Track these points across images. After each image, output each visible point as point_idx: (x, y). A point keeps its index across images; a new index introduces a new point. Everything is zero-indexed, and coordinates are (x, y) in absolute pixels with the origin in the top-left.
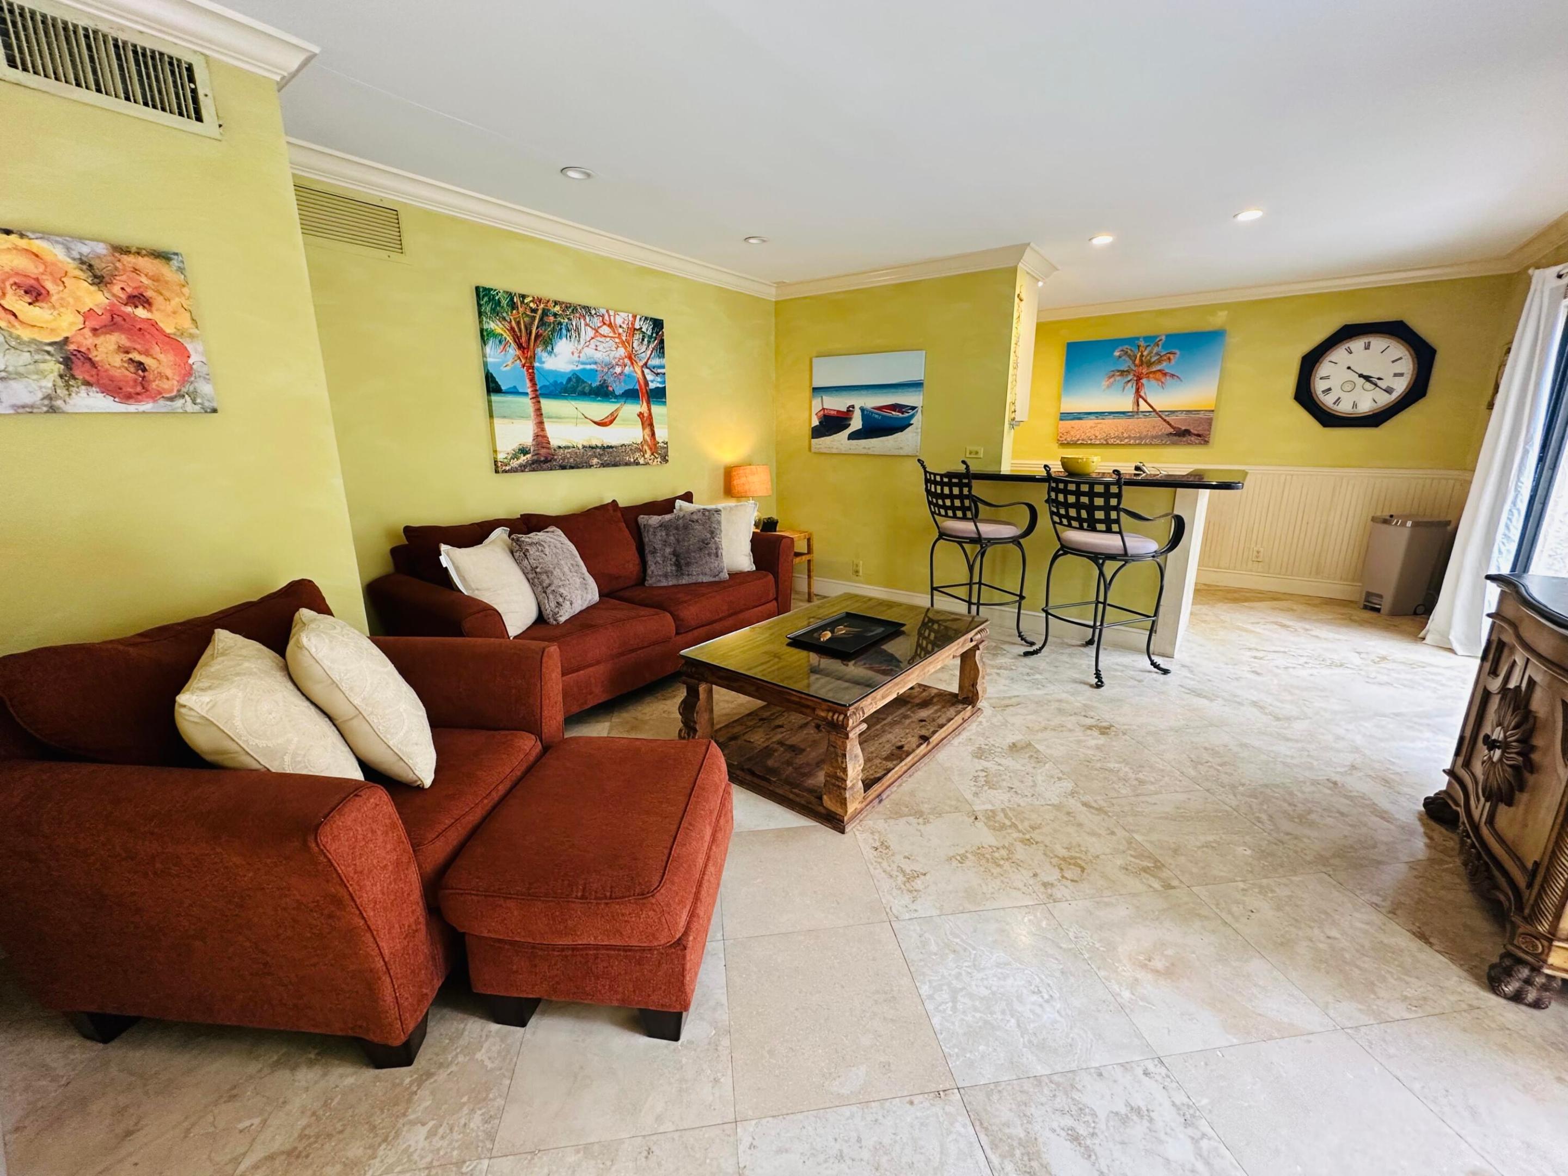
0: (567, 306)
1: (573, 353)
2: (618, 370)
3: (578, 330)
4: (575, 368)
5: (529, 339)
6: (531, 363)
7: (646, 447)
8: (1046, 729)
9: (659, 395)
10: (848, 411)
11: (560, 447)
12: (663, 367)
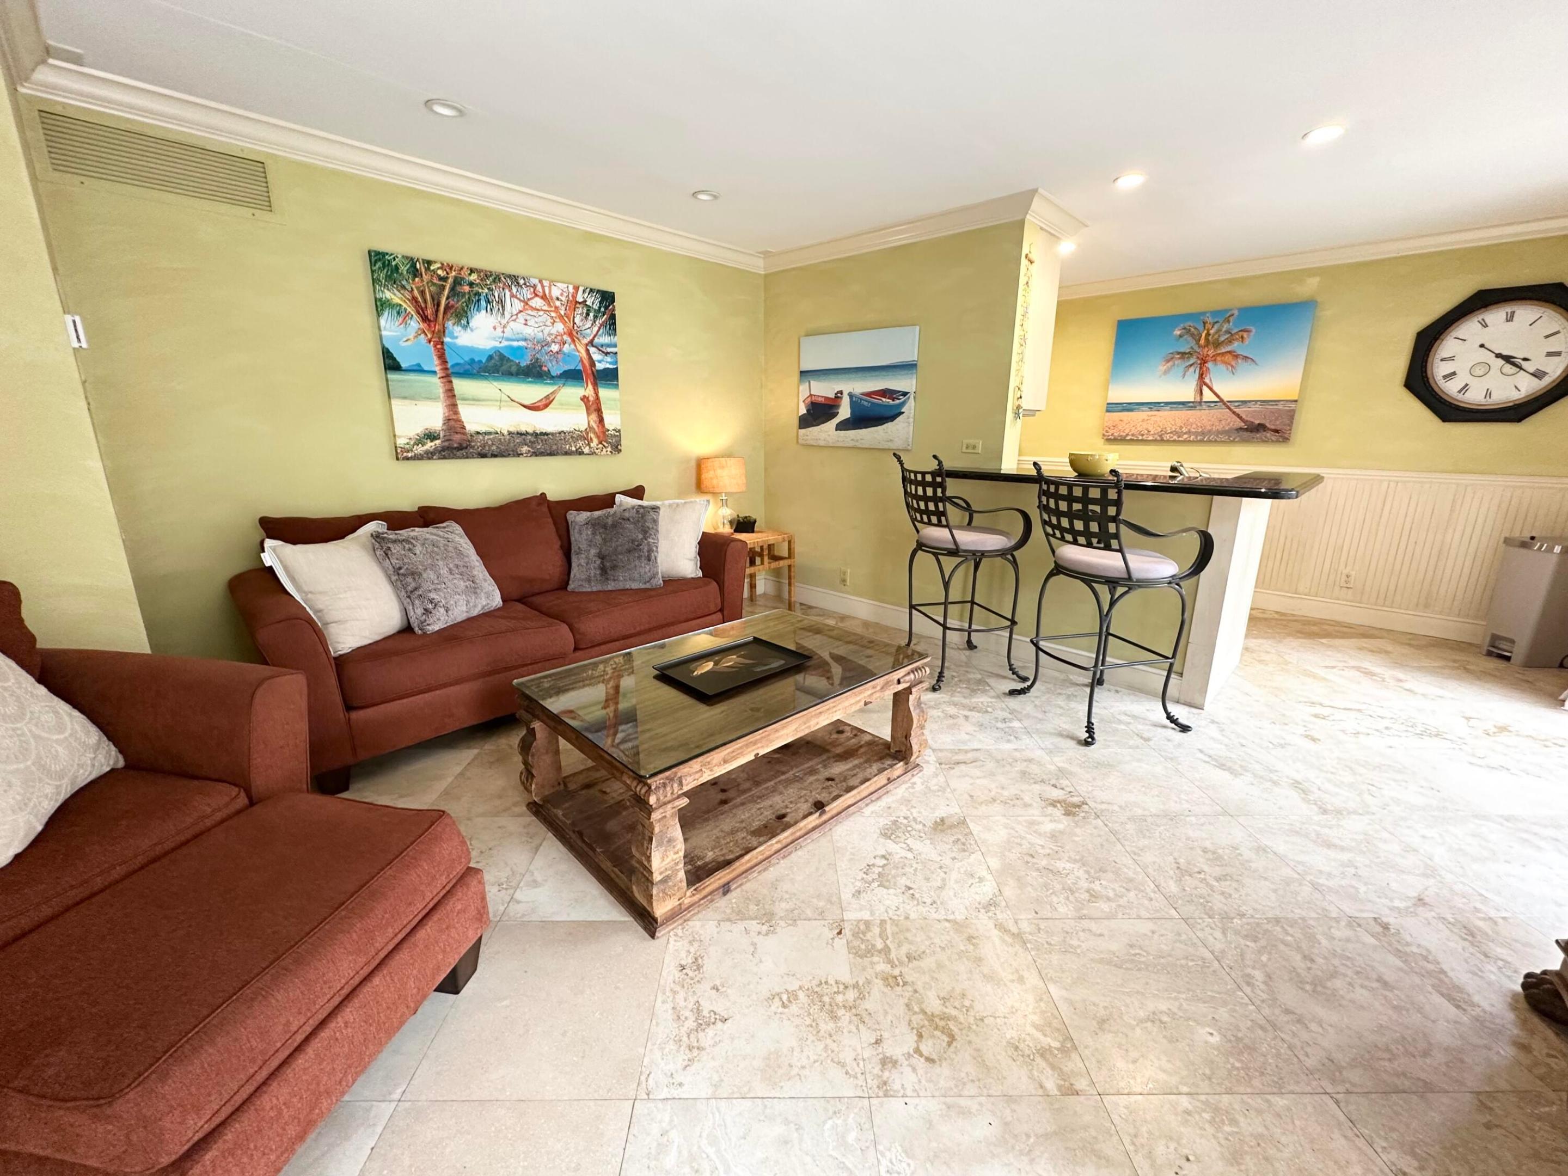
0: (487, 275)
1: (495, 328)
2: (555, 348)
3: (501, 302)
4: (497, 344)
5: (437, 311)
6: (440, 338)
7: (591, 435)
8: (994, 800)
9: (610, 377)
10: (837, 397)
11: (478, 433)
12: (615, 346)
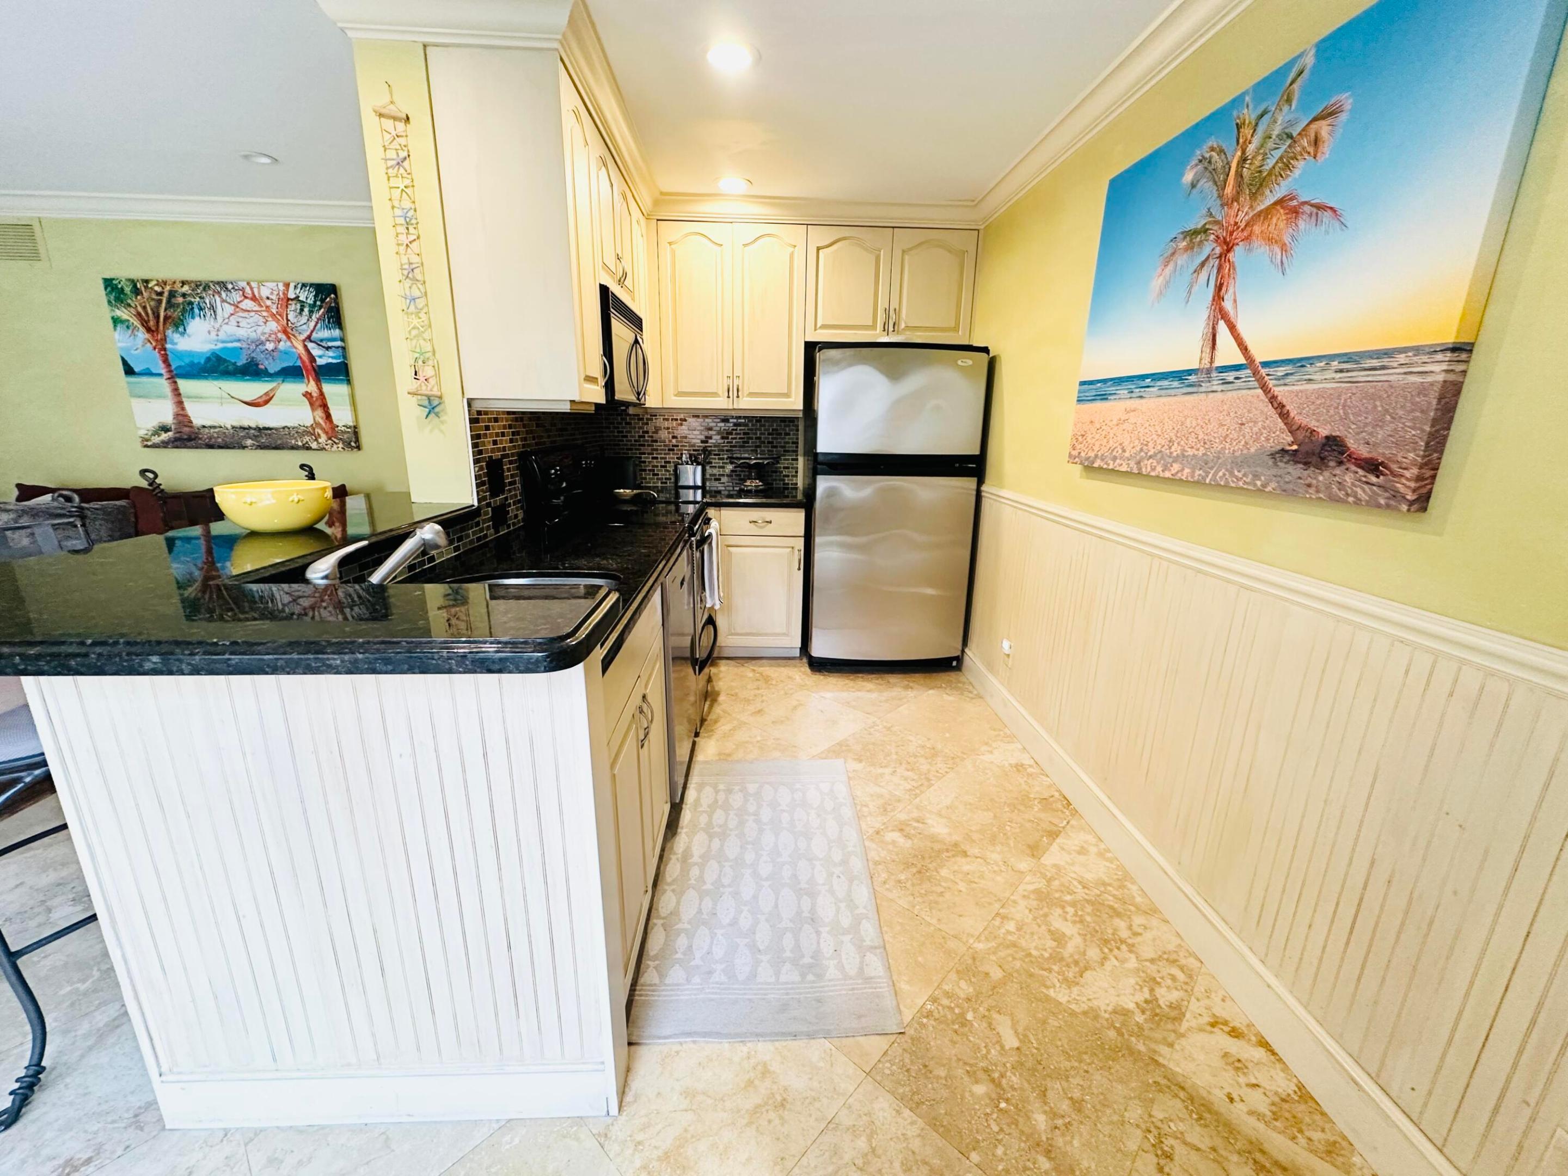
0: (198, 284)
1: (209, 332)
2: (270, 346)
3: (213, 308)
4: (213, 347)
5: (158, 322)
6: (163, 345)
7: (318, 430)
9: (333, 372)
11: (204, 427)
12: (342, 339)
